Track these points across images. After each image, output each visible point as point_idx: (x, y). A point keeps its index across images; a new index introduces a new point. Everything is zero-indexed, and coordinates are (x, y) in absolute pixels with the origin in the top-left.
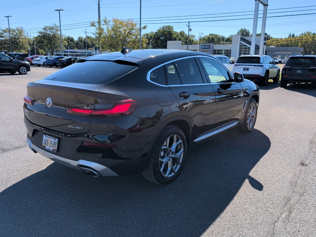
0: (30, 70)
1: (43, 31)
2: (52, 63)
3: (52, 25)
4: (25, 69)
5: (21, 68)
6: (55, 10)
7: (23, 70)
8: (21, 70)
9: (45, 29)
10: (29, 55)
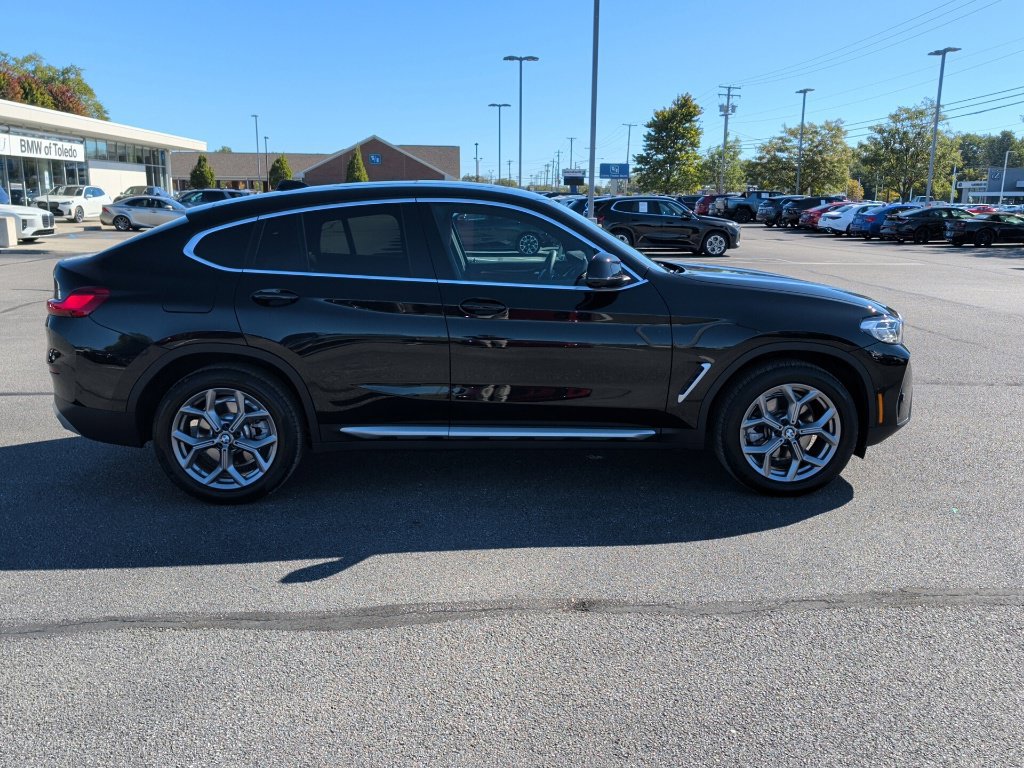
0: (735, 247)
1: (886, 123)
2: (869, 225)
3: (919, 104)
4: (721, 241)
5: (711, 239)
6: (931, 54)
7: (716, 244)
8: (711, 244)
9: (895, 118)
10: (823, 202)
